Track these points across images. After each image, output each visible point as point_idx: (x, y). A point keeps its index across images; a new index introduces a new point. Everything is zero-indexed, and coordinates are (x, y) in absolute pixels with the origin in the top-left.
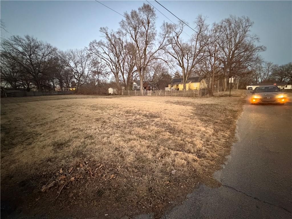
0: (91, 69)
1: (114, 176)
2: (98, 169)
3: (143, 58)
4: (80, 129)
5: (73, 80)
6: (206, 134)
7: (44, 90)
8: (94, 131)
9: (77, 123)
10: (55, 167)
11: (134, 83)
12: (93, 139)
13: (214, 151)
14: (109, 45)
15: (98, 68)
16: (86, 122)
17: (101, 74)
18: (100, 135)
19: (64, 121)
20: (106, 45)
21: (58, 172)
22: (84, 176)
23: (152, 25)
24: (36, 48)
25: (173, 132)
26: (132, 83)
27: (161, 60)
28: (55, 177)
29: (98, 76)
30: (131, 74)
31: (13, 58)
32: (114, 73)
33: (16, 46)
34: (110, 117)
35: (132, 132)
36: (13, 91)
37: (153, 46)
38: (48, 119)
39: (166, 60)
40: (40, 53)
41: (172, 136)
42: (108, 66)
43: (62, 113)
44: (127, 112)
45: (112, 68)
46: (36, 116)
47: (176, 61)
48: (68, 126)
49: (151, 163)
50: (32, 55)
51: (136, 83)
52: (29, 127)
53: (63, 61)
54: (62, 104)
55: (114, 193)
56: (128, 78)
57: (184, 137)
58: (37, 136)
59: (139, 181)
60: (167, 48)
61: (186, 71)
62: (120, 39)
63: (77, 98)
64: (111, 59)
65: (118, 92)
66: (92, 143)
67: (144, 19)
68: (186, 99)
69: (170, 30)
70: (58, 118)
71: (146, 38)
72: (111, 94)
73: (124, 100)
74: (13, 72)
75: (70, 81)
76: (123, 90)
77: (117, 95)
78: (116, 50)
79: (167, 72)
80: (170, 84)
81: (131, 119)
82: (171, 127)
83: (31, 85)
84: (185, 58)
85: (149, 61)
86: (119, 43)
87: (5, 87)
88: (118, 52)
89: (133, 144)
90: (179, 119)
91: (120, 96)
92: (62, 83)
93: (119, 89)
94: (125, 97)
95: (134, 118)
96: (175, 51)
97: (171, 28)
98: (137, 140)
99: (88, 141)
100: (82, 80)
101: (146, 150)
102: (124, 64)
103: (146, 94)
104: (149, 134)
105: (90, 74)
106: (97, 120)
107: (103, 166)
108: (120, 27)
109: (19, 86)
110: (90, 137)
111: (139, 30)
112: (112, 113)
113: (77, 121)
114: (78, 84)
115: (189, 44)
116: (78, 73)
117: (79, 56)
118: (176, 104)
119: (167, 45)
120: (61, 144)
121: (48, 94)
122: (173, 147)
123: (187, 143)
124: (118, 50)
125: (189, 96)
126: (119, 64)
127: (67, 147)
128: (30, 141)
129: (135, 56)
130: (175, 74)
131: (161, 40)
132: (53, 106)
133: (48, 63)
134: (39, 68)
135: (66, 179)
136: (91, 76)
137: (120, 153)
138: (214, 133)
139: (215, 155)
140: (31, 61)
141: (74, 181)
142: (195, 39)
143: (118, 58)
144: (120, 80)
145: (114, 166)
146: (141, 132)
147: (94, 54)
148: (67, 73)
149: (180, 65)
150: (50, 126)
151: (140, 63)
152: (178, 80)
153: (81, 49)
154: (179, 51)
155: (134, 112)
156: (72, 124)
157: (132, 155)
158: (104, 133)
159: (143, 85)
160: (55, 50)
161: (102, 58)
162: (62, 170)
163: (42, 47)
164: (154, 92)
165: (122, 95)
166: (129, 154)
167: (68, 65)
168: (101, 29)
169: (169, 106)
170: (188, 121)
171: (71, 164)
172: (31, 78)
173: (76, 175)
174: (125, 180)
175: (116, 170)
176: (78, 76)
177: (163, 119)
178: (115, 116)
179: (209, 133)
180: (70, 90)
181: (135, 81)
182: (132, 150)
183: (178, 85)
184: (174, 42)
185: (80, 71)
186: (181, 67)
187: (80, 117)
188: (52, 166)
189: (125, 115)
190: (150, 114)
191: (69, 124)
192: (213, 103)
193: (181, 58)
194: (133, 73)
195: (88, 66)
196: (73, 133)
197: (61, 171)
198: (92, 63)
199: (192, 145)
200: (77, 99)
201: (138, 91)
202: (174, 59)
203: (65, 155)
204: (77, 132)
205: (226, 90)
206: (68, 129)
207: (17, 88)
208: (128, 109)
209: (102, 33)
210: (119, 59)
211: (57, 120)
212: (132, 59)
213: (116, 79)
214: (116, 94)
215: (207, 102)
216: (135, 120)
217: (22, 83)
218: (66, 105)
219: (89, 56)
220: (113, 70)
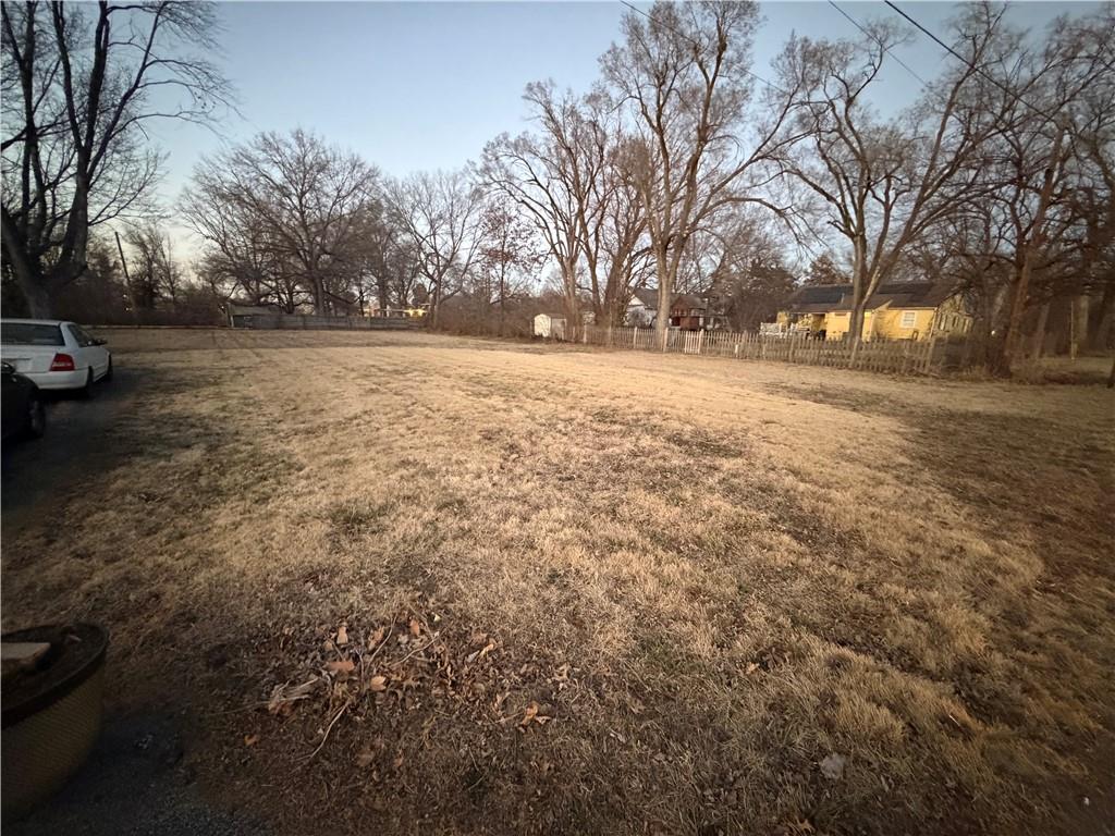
0: (482, 243)
1: (539, 714)
2: (477, 657)
3: (681, 198)
4: (425, 465)
5: (419, 281)
6: (999, 578)
7: (333, 312)
8: (475, 482)
9: (417, 441)
10: (325, 610)
11: (635, 301)
12: (468, 516)
13: (1070, 693)
14: (553, 151)
15: (505, 237)
16: (448, 441)
17: (515, 262)
18: (494, 503)
19: (377, 426)
20: (543, 150)
21: (334, 635)
22: (421, 679)
23: (736, 55)
24: (318, 171)
25: (811, 537)
26: (626, 300)
27: (757, 204)
28: (319, 658)
29: (503, 266)
30: (625, 263)
31: (258, 206)
32: (560, 257)
33: (265, 167)
34: (536, 431)
35: (619, 510)
36: (251, 311)
37: (729, 146)
38: (332, 413)
39: (784, 203)
40: (330, 189)
41: (808, 560)
42: (540, 230)
43: (375, 398)
44: (602, 416)
45: (555, 241)
46: (299, 400)
47: (828, 209)
48: (388, 451)
49: (711, 683)
50: (307, 195)
51: (640, 298)
52: (271, 437)
53: (394, 214)
54: (377, 364)
55: (534, 805)
56: (613, 280)
57: (873, 573)
58: (289, 474)
59: (653, 770)
60: (790, 154)
61: (870, 258)
62: (594, 124)
63: (426, 345)
64: (553, 203)
65: (567, 331)
66: (464, 533)
67: (702, 35)
68: (860, 378)
69: (815, 72)
70: (359, 414)
71: (701, 115)
72: (541, 336)
73: (589, 363)
74: (255, 252)
75: (410, 283)
76: (588, 323)
77: (566, 341)
78: (576, 171)
79: (776, 259)
80: (786, 307)
81: (617, 450)
82: (801, 509)
83: (298, 292)
84: (874, 196)
85: (704, 211)
86: (590, 140)
87: (233, 296)
88: (582, 178)
89: (625, 570)
90: (840, 473)
91: (574, 349)
92: (388, 291)
93: (574, 321)
94: (596, 353)
95: (628, 445)
96: (829, 165)
97: (820, 63)
98: (645, 551)
99: (450, 520)
100: (446, 282)
101: (686, 610)
102: (600, 223)
103: (676, 347)
104: (699, 528)
105: (477, 261)
106: (489, 437)
107: (497, 650)
108: (602, 76)
109: (267, 295)
110: (457, 505)
111: (677, 84)
112: (542, 412)
113: (419, 431)
114: (435, 297)
115: (902, 130)
116: (438, 255)
117: (447, 195)
118: (815, 401)
119: (792, 140)
120: (354, 520)
121: (343, 325)
122: (817, 618)
123: (895, 611)
124: (583, 168)
125: (878, 370)
126: (584, 226)
127: (374, 532)
128: (266, 489)
129: (648, 191)
130: (814, 266)
131: (770, 117)
132: (350, 366)
133: (351, 219)
134: (323, 238)
135: (355, 678)
136: (477, 268)
137: (567, 602)
138: (1045, 576)
139: (1080, 719)
140: (302, 213)
141: (383, 691)
142: (937, 107)
143: (580, 201)
144: (580, 287)
145: (542, 661)
146: (661, 514)
147: (495, 186)
148: (403, 254)
149: (847, 226)
150: (333, 440)
151: (668, 221)
152: (826, 291)
153: (455, 168)
154: (847, 166)
155: (629, 418)
156: (399, 443)
157: (619, 620)
158: (510, 495)
159: (672, 307)
160: (371, 175)
161: (523, 201)
162: (347, 631)
163: (337, 167)
164: (714, 342)
165: (582, 343)
166: (607, 615)
167: (407, 230)
168: (530, 88)
169: (780, 406)
170: (886, 492)
171: (382, 612)
172: (300, 272)
173: (395, 666)
174: (587, 750)
175: (549, 681)
176: (438, 266)
177: (758, 463)
178: (552, 426)
179: (1014, 572)
180: (408, 314)
181: (636, 291)
182: (622, 598)
183: (823, 316)
184: (830, 122)
185: (446, 248)
186: (852, 236)
187: (430, 418)
188: (317, 604)
189: (593, 430)
190: (697, 433)
191: (391, 439)
192: (1013, 411)
193: (856, 194)
194: (632, 260)
195: (473, 231)
196: (402, 477)
197: (343, 637)
198: (486, 221)
199: (924, 626)
200: (428, 349)
201: (647, 333)
202: (822, 201)
203: (364, 569)
204: (413, 476)
205: (1080, 354)
206: (385, 459)
207: (262, 299)
208: (605, 401)
209: (532, 104)
210: (585, 202)
211: (355, 422)
212: (635, 205)
213: (566, 281)
214: (559, 340)
215: (979, 406)
216: (636, 456)
217: (274, 284)
218: (389, 368)
219: (477, 194)
220: (557, 247)
